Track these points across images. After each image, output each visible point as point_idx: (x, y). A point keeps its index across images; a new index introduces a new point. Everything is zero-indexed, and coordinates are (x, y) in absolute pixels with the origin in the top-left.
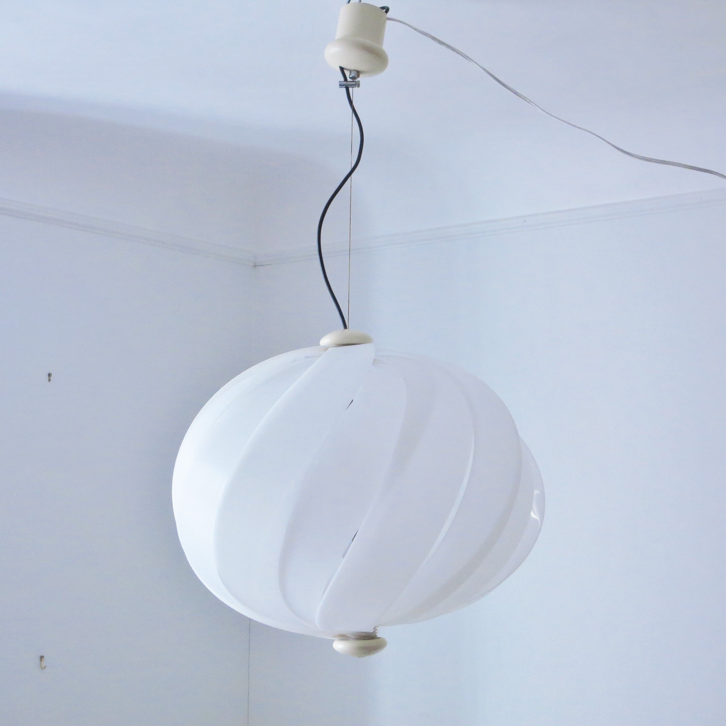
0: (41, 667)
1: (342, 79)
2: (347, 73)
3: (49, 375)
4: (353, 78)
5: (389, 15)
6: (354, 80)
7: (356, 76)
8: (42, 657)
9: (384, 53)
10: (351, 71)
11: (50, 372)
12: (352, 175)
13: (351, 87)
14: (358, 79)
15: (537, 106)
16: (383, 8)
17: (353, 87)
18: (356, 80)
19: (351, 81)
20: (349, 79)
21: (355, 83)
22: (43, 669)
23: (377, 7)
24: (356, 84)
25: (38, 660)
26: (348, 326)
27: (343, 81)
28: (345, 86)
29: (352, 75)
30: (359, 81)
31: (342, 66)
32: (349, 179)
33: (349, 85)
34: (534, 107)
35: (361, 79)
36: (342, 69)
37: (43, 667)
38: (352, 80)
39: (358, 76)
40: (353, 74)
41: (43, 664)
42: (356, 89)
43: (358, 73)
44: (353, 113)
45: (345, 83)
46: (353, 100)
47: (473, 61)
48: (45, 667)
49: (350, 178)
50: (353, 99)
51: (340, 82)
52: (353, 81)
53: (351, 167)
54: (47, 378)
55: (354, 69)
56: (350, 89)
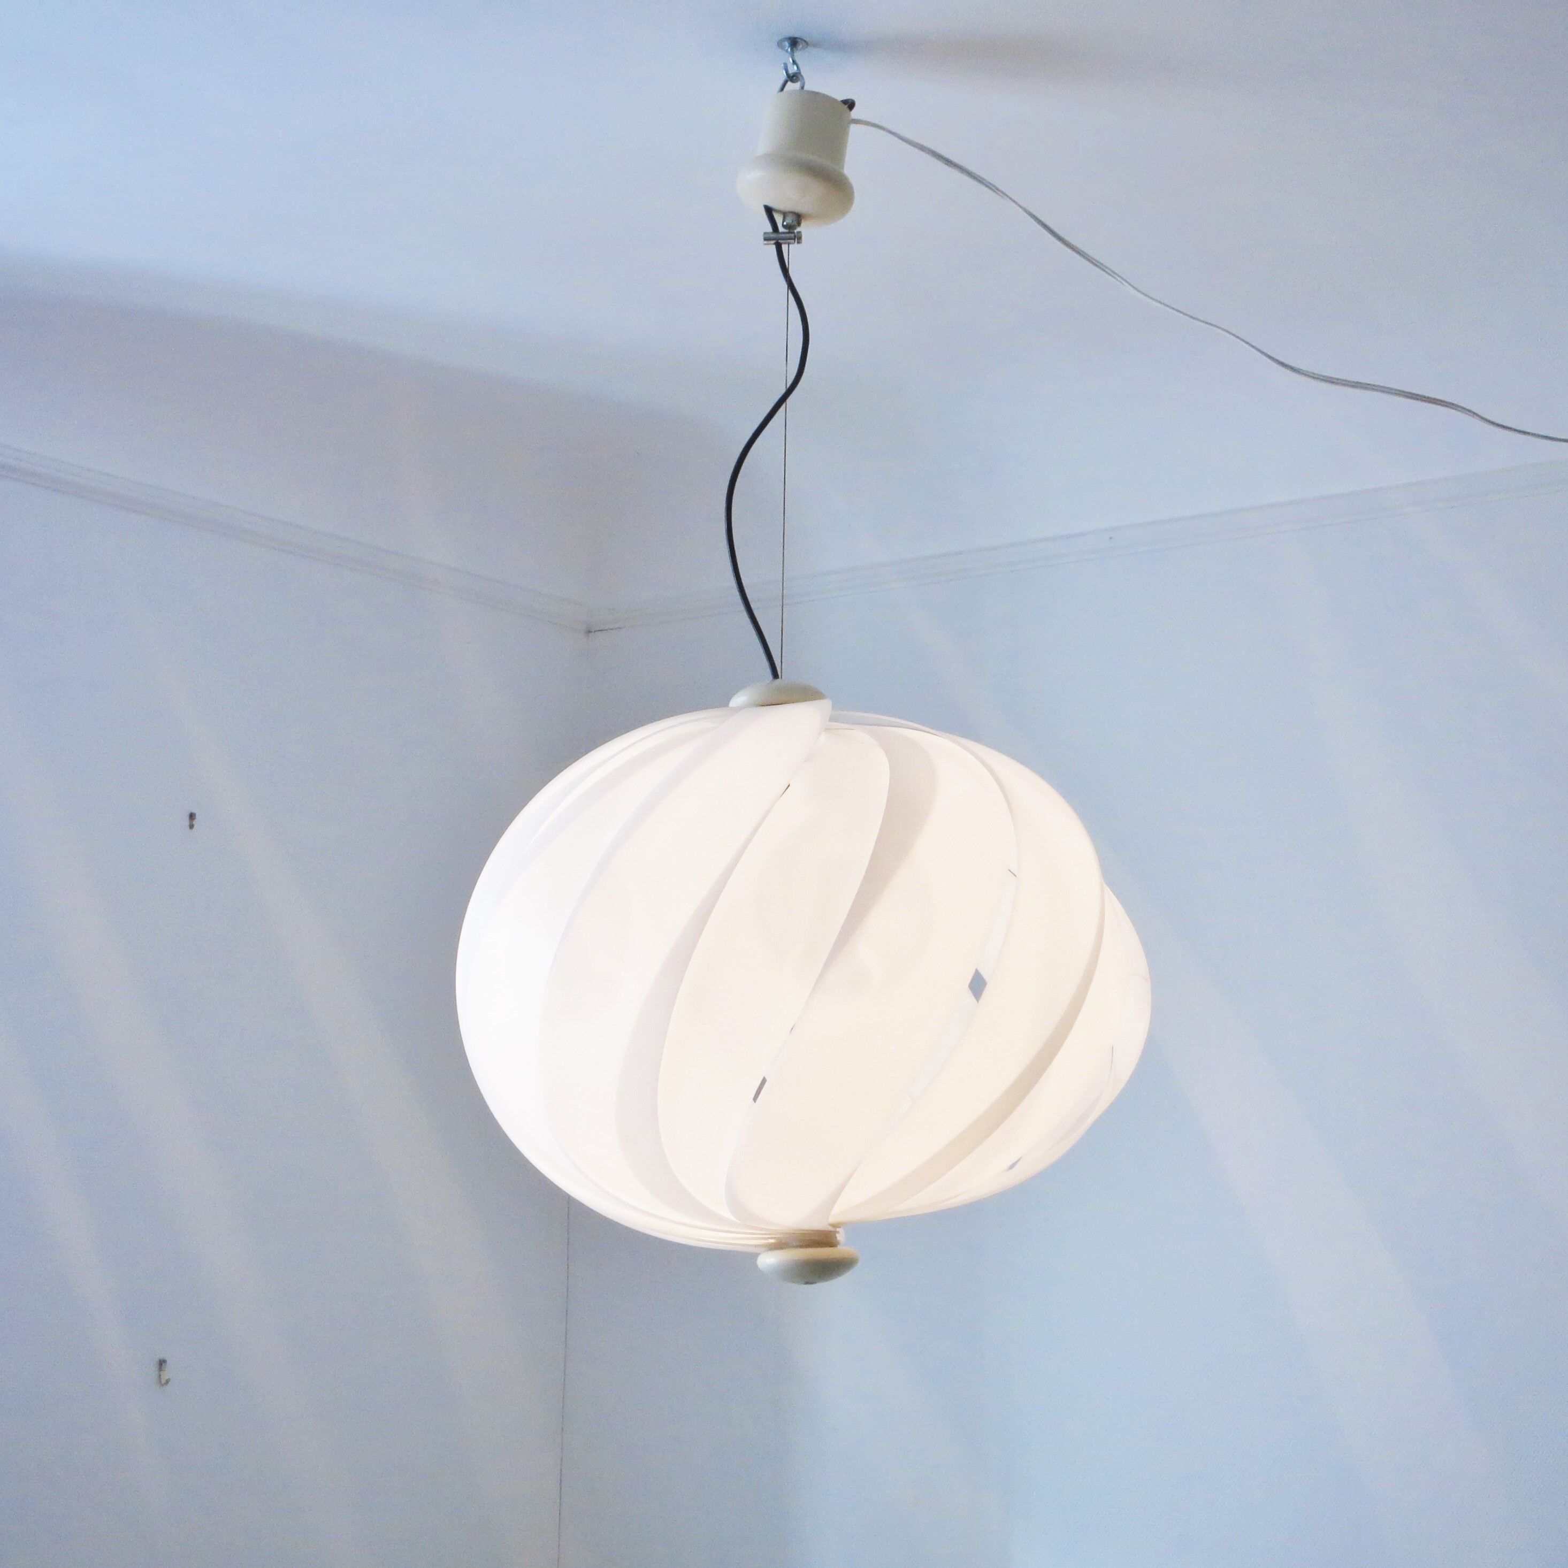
0: (160, 1381)
1: (769, 229)
2: (779, 219)
3: (192, 816)
4: (789, 227)
5: (854, 114)
6: (791, 231)
7: (795, 223)
8: (162, 1363)
9: (846, 179)
10: (785, 214)
11: (194, 811)
12: (789, 401)
13: (785, 243)
14: (798, 229)
15: (1125, 280)
16: (845, 102)
17: (789, 244)
18: (795, 231)
19: (787, 233)
20: (781, 229)
21: (792, 235)
22: (162, 1385)
23: (834, 100)
24: (795, 236)
25: (153, 1370)
26: (781, 673)
27: (771, 233)
28: (773, 242)
29: (788, 222)
30: (799, 232)
31: (770, 204)
32: (782, 409)
33: (784, 239)
34: (1119, 283)
35: (804, 229)
36: (769, 211)
37: (163, 1381)
38: (787, 231)
39: (799, 224)
40: (789, 220)
41: (165, 1375)
42: (794, 247)
43: (799, 218)
44: (789, 291)
45: (774, 235)
46: (790, 268)
47: (1007, 196)
48: (167, 1382)
49: (784, 405)
50: (788, 265)
51: (765, 233)
52: (789, 233)
53: (786, 387)
54: (187, 822)
55: (792, 211)
56: (784, 248)
